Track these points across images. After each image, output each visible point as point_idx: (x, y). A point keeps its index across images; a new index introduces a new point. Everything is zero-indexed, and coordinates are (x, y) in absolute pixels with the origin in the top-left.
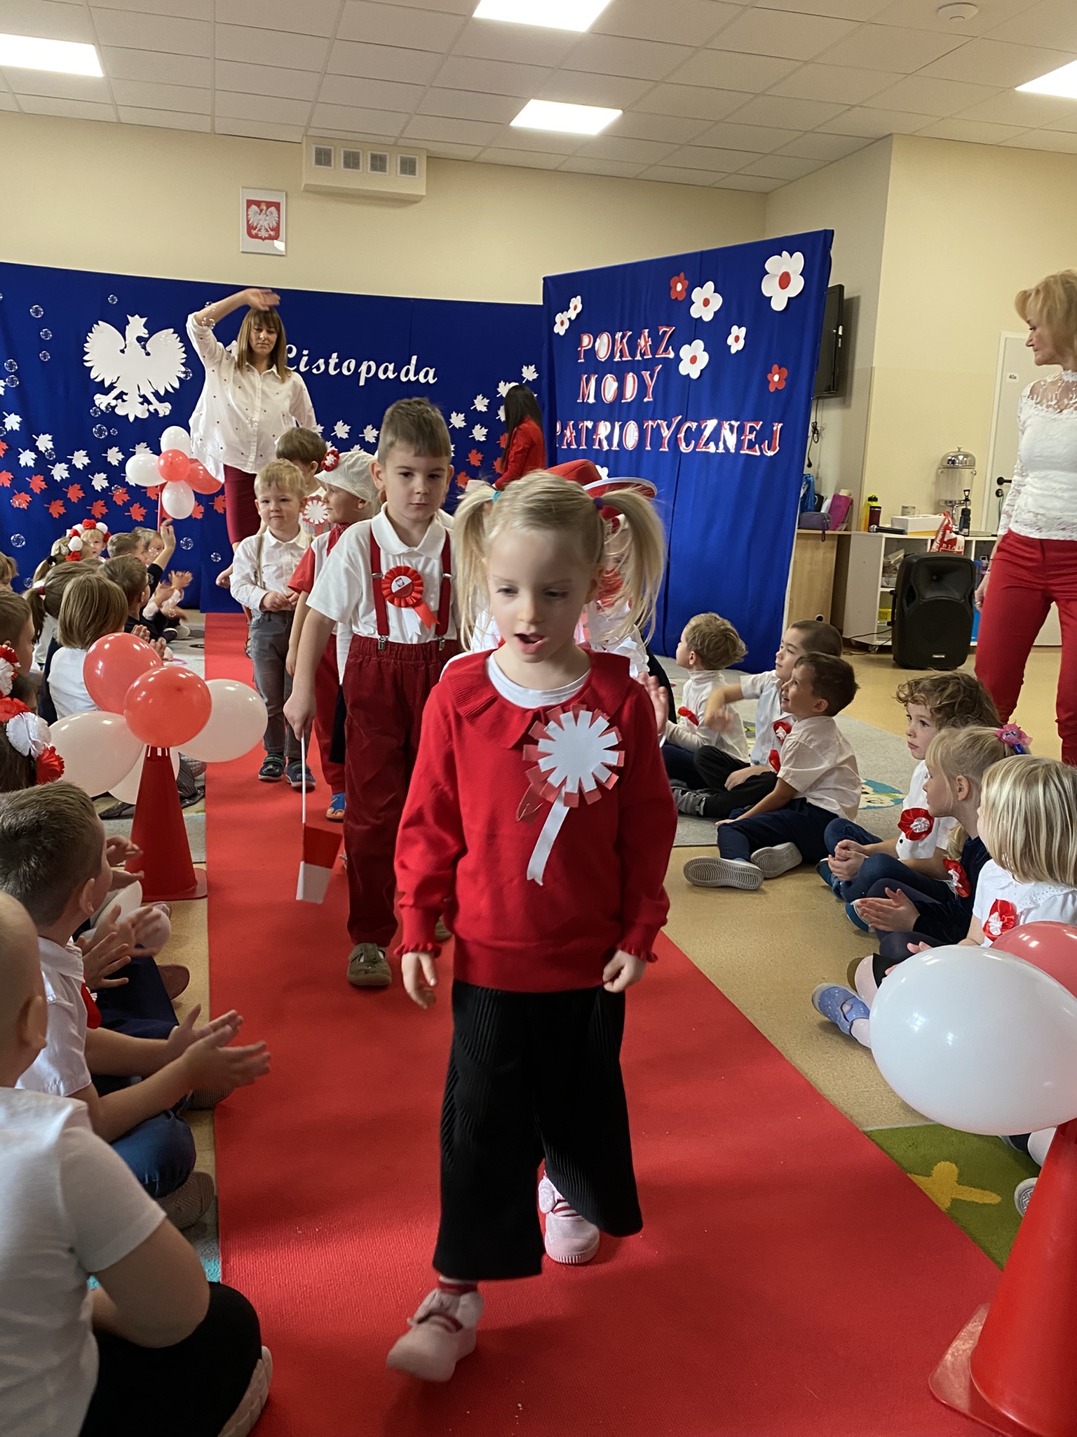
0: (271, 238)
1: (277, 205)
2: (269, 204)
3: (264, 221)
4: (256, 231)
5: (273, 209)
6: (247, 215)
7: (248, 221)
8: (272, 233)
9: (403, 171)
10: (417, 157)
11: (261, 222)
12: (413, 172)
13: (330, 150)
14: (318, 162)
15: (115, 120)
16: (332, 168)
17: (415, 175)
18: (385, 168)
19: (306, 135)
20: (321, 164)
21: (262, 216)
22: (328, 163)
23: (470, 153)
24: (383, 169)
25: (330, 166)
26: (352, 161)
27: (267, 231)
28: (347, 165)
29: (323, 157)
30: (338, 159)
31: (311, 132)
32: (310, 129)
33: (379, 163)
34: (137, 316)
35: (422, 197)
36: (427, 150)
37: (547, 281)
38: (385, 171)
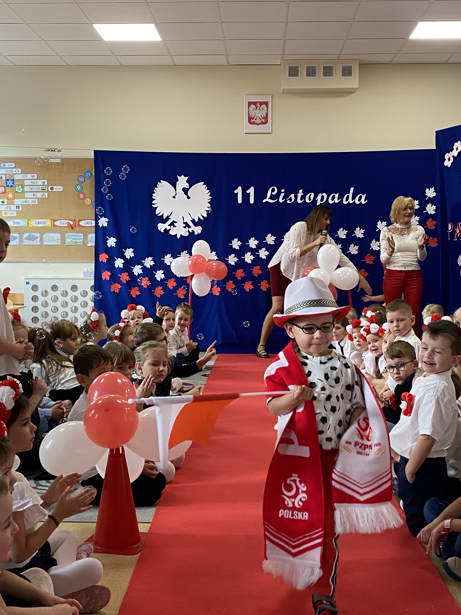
0: (262, 123)
1: (266, 103)
2: (261, 103)
3: (259, 114)
4: (254, 120)
5: (264, 106)
6: (249, 111)
7: (249, 115)
8: (263, 120)
9: (344, 74)
10: (352, 65)
11: (257, 114)
12: (350, 74)
13: (298, 67)
14: (291, 75)
15: (173, 64)
16: (299, 77)
17: (351, 76)
18: (333, 74)
19: (282, 60)
20: (292, 76)
21: (258, 111)
22: (296, 75)
23: (387, 58)
24: (331, 74)
25: (298, 76)
26: (311, 72)
27: (261, 119)
28: (308, 75)
29: (293, 72)
30: (303, 71)
31: (285, 57)
32: (285, 56)
33: (328, 71)
34: (183, 176)
35: (357, 88)
36: (359, 60)
37: (439, 134)
38: (332, 76)
